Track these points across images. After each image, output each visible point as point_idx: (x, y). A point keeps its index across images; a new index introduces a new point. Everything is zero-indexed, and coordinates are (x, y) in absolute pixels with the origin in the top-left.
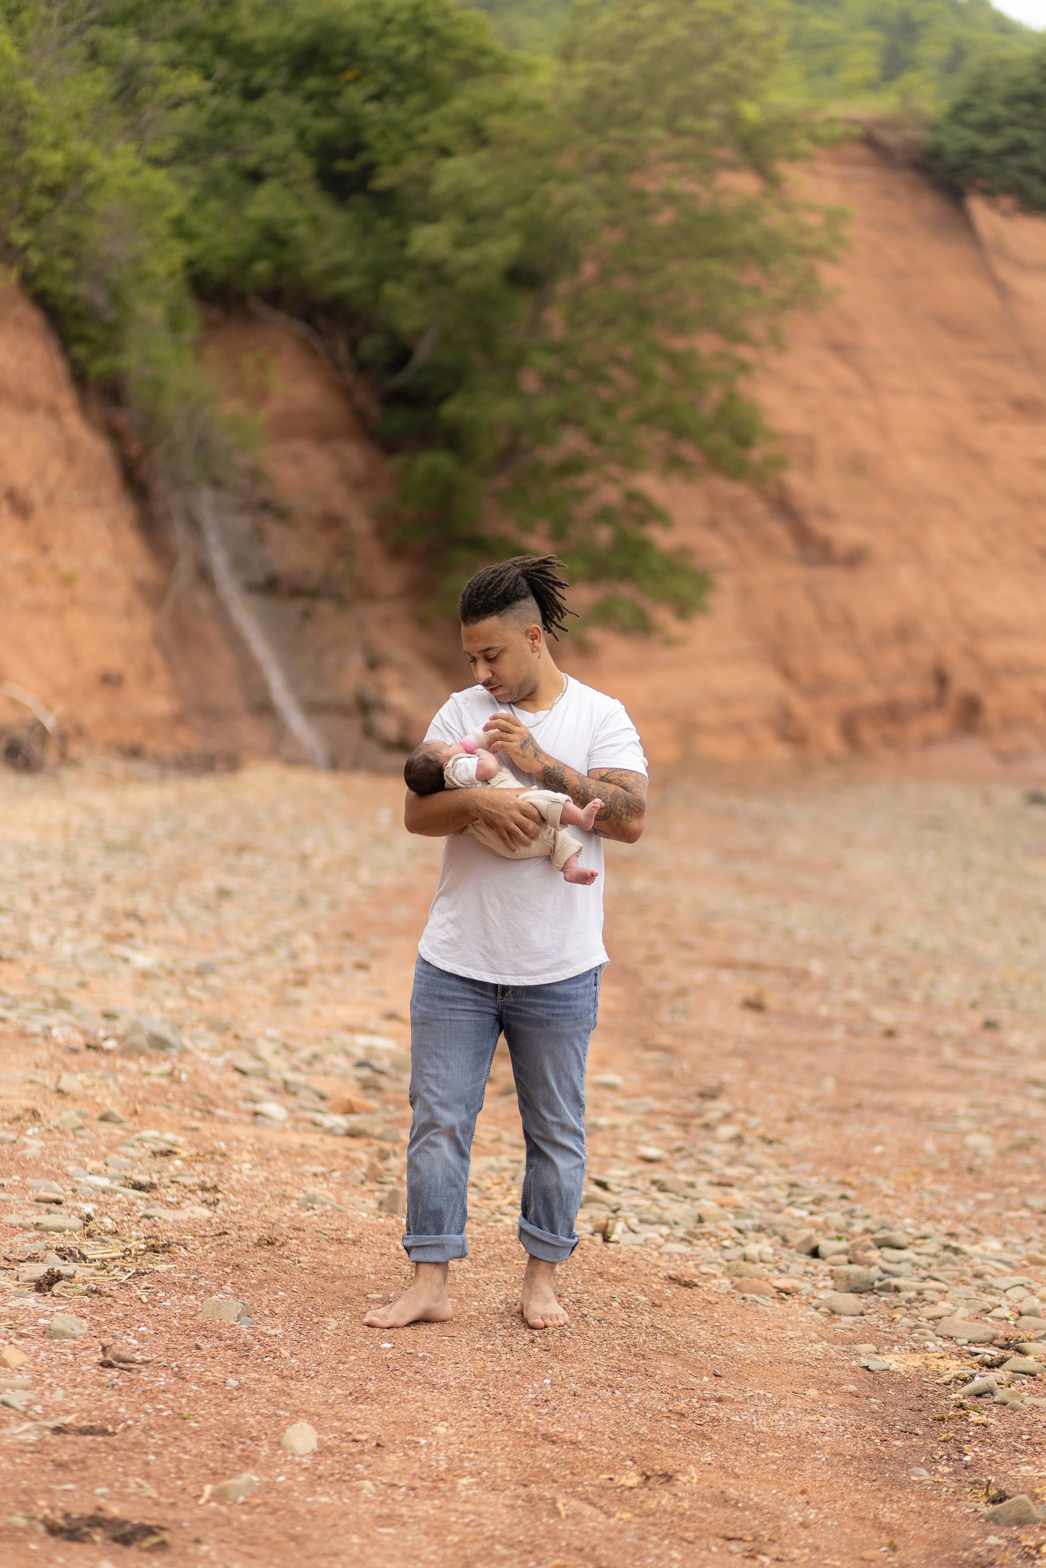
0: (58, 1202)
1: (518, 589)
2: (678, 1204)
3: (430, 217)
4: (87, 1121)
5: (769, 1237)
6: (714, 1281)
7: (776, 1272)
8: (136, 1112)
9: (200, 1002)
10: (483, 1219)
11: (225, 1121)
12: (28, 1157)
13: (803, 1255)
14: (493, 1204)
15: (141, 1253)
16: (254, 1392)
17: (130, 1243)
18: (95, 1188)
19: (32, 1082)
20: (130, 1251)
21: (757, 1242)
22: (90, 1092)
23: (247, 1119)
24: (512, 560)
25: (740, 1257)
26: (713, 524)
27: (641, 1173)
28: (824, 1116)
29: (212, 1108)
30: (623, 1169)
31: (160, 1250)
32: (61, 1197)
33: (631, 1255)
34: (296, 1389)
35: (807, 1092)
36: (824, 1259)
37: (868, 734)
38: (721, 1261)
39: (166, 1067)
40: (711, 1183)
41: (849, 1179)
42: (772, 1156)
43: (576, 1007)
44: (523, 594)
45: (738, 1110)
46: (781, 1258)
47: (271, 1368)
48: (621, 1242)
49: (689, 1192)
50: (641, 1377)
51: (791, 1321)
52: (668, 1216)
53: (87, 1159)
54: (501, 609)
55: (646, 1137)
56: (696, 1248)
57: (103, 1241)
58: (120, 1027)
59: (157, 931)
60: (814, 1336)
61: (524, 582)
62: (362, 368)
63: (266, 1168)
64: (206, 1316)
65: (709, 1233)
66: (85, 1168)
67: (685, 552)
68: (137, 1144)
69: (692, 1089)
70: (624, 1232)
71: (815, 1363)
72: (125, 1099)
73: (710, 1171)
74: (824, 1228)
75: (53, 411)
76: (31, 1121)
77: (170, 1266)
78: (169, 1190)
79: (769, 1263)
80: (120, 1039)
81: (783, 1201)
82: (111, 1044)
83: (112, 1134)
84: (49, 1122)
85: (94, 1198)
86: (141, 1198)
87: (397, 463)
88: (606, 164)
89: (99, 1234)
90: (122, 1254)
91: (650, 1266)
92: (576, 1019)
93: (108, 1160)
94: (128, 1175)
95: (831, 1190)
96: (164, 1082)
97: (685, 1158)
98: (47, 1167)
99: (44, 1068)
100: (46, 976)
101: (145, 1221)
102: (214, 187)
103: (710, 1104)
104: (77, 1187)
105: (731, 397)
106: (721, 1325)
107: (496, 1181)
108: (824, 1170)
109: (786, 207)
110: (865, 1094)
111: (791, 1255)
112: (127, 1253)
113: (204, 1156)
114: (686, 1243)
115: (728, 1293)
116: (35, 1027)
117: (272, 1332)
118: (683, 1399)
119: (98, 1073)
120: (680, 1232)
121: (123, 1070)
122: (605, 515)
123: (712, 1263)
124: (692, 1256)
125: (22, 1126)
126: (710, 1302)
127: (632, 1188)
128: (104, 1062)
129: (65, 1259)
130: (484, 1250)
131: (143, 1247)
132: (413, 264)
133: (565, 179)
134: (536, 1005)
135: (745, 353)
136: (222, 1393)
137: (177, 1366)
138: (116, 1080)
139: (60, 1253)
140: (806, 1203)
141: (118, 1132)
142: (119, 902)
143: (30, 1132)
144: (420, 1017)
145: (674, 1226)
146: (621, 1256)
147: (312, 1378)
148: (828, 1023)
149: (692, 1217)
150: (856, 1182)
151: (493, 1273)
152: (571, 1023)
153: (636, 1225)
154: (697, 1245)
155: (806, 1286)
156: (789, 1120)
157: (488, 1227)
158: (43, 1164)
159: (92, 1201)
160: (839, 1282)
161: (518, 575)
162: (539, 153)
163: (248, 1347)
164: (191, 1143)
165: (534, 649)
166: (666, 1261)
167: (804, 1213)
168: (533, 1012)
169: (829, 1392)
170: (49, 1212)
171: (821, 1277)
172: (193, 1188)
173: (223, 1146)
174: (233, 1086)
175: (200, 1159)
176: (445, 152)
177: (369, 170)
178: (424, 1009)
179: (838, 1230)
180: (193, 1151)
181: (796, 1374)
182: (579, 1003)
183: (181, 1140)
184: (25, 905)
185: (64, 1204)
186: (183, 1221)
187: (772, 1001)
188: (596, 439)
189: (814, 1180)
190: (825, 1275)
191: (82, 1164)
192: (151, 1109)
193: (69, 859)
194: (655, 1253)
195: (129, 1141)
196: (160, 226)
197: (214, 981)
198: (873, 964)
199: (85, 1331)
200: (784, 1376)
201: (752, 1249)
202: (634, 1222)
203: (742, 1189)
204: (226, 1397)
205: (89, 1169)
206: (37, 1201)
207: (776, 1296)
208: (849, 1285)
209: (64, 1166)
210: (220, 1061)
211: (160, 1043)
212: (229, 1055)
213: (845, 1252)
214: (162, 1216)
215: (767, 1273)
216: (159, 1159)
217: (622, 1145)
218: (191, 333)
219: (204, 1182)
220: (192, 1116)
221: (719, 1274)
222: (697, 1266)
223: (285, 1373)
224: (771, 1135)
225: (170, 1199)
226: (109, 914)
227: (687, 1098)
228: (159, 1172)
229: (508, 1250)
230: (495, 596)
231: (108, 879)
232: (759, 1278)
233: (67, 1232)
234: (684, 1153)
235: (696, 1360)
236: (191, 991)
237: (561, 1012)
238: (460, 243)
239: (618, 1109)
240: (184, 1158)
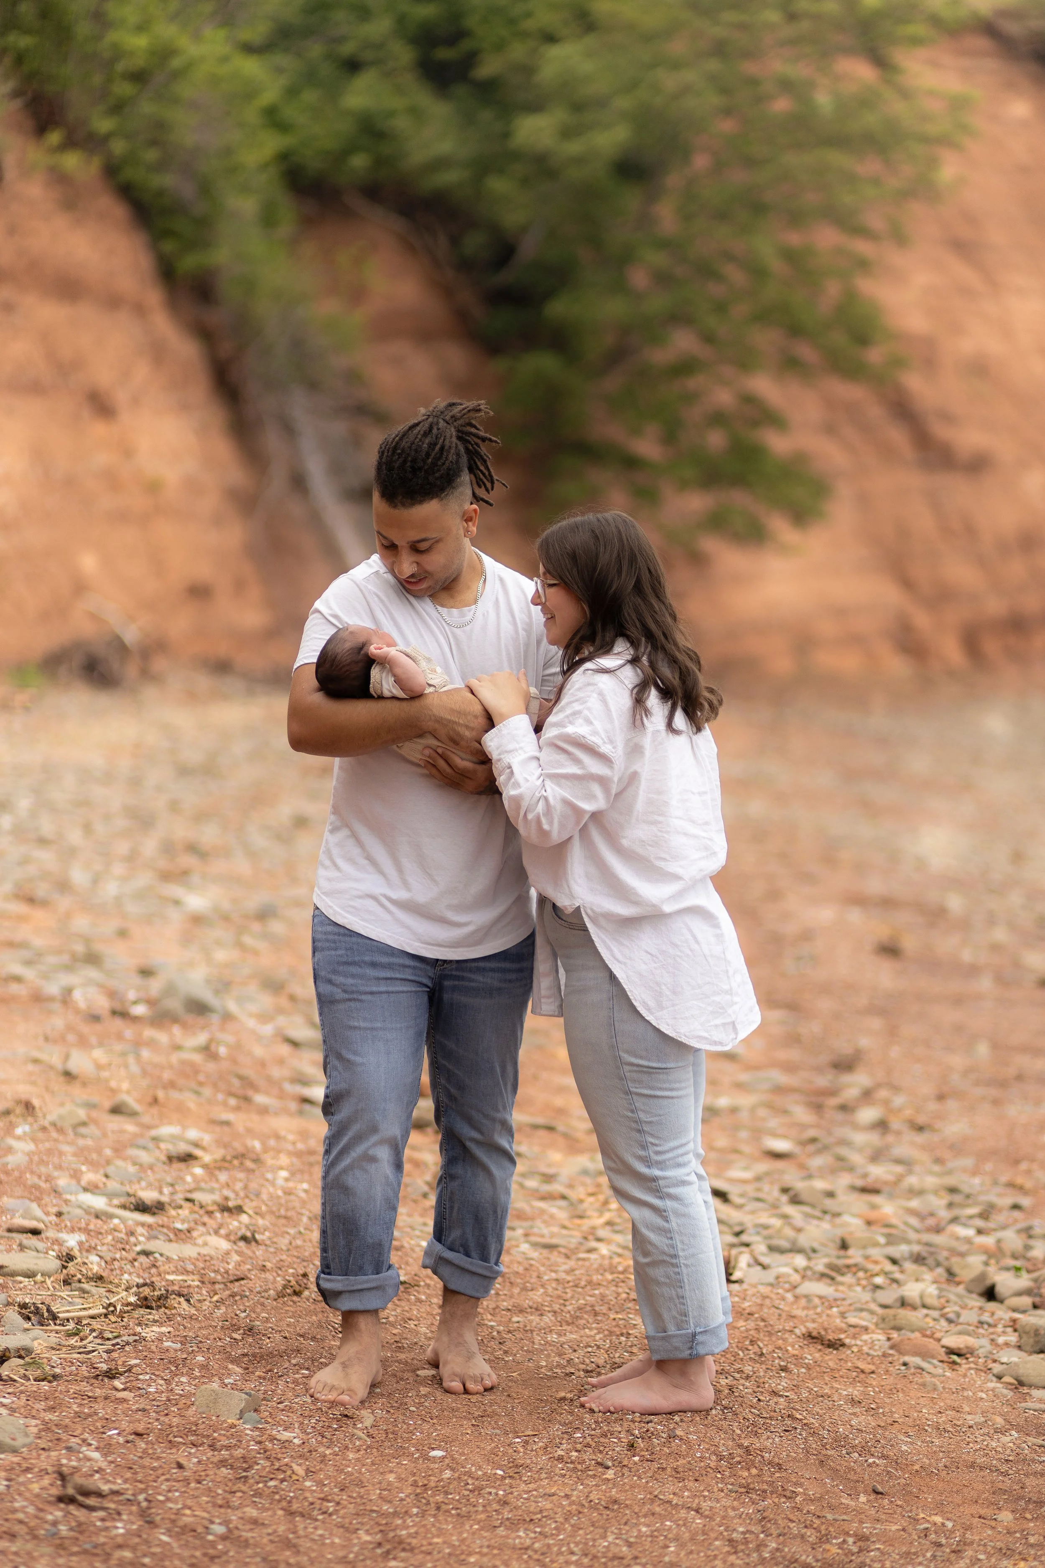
0: (35, 1232)
2: (815, 1222)
3: (535, 107)
4: (94, 1114)
5: (931, 1269)
6: (865, 1337)
7: (943, 1323)
8: (155, 1101)
9: (256, 953)
10: (572, 1246)
11: (264, 1111)
12: (10, 1167)
13: (974, 1296)
14: (586, 1224)
15: (129, 1308)
16: (246, 1544)
17: (118, 1293)
18: (88, 1211)
19: (36, 1061)
20: (115, 1307)
21: (917, 1280)
22: (105, 1074)
23: (293, 1106)
25: (896, 1300)
26: (830, 429)
27: (767, 1174)
28: (979, 1091)
29: (250, 1093)
30: (746, 1168)
31: (154, 1305)
32: (41, 1226)
33: (759, 1301)
34: (306, 1536)
35: (957, 1061)
36: (1001, 1302)
37: (991, 647)
38: (873, 1307)
39: (201, 1038)
40: (853, 1188)
41: (1019, 1180)
42: (923, 1148)
45: (879, 1086)
46: (948, 1301)
47: (277, 1497)
48: (746, 1280)
49: (829, 1203)
50: (776, 1500)
51: (967, 1398)
52: (803, 1240)
53: (84, 1168)
54: (442, 489)
55: (773, 1123)
56: (841, 1288)
57: (84, 1291)
58: (155, 986)
59: (219, 866)
60: (999, 1421)
62: (465, 265)
63: (306, 1177)
64: (200, 1410)
65: (856, 1265)
66: (79, 1181)
67: (800, 459)
68: (151, 1145)
69: (824, 1058)
70: (749, 1265)
71: (1004, 1468)
72: (145, 1083)
73: (851, 1169)
74: (995, 1254)
75: (140, 310)
76: (23, 1116)
77: (164, 1329)
78: (180, 1211)
79: (934, 1308)
80: (151, 1002)
81: (944, 1214)
82: (140, 1010)
83: (122, 1131)
84: (44, 1116)
85: (83, 1225)
86: (143, 1225)
87: (500, 365)
88: (720, 49)
89: (80, 1281)
90: (104, 1311)
91: (784, 1316)
93: (110, 1170)
94: (131, 1191)
95: (1000, 1195)
96: (197, 1058)
97: (819, 1152)
98: (30, 1179)
99: (55, 1042)
100: (81, 923)
101: (143, 1259)
102: (310, 77)
103: (846, 1078)
104: (65, 1209)
105: (851, 296)
106: (878, 1408)
107: (591, 1190)
108: (988, 1166)
109: (905, 94)
110: (1023, 1061)
111: (959, 1296)
112: (112, 1309)
113: (230, 1162)
114: (828, 1281)
115: (884, 1355)
116: (53, 989)
117: (286, 1435)
118: (835, 1538)
119: (118, 1047)
120: (820, 1265)
121: (151, 1044)
122: (718, 419)
123: (862, 1310)
124: (836, 1300)
125: (11, 1122)
126: (863, 1371)
127: (758, 1200)
128: (129, 1032)
129: (29, 1319)
130: (572, 1297)
131: (133, 1299)
132: (516, 156)
133: (676, 65)
135: (862, 247)
136: (203, 1546)
137: (146, 1500)
138: (138, 1057)
139: (24, 1311)
140: (971, 1217)
141: (130, 1127)
142: (181, 831)
143: (19, 1131)
145: (813, 1255)
146: (746, 1304)
147: (330, 1515)
148: (973, 971)
149: (834, 1241)
150: (1029, 1184)
151: (582, 1332)
153: (763, 1254)
154: (842, 1284)
155: (981, 1344)
156: (941, 1097)
157: (579, 1259)
158: (28, 1175)
159: (80, 1229)
160: (1025, 1338)
162: (649, 38)
163: (248, 1462)
164: (219, 1143)
166: (804, 1308)
167: (970, 1232)
169: (1029, 1516)
170: (22, 1247)
171: (1000, 1329)
172: (210, 1208)
173: (257, 1145)
174: (281, 1062)
175: (226, 1165)
176: (550, 38)
177: (470, 59)
179: (1014, 1257)
180: (219, 1153)
181: (981, 1487)
183: (207, 1138)
184: (75, 836)
185: (43, 1235)
186: (190, 1259)
187: (910, 944)
188: (709, 338)
189: (977, 1181)
190: (1005, 1327)
191: (76, 1175)
192: (175, 1095)
193: (135, 782)
194: (789, 1296)
195: (141, 1142)
196: (251, 114)
197: (277, 927)
198: (1015, 899)
199: (30, 1439)
200: (965, 1490)
201: (912, 1290)
202: (760, 1248)
203: (891, 1197)
204: (205, 1555)
205: (83, 1183)
206: (10, 1230)
207: (945, 1358)
208: (1037, 1342)
209: (55, 1178)
210: (268, 1030)
211: (199, 1008)
212: (281, 1021)
213: (1028, 1292)
214: (163, 1252)
215: (932, 1323)
216: (177, 1165)
217: (743, 1134)
218: (286, 227)
219: (227, 1199)
220: (225, 1104)
221: (872, 1327)
222: (843, 1315)
223: (295, 1506)
224: (921, 1120)
225: (179, 1226)
226: (168, 848)
227: (819, 1070)
228: (172, 1185)
229: (603, 1297)
231: (174, 807)
232: (922, 1331)
233: (39, 1278)
234: (818, 1145)
235: (850, 1469)
236: (248, 940)
238: (567, 133)
239: (739, 1086)
240: (206, 1165)
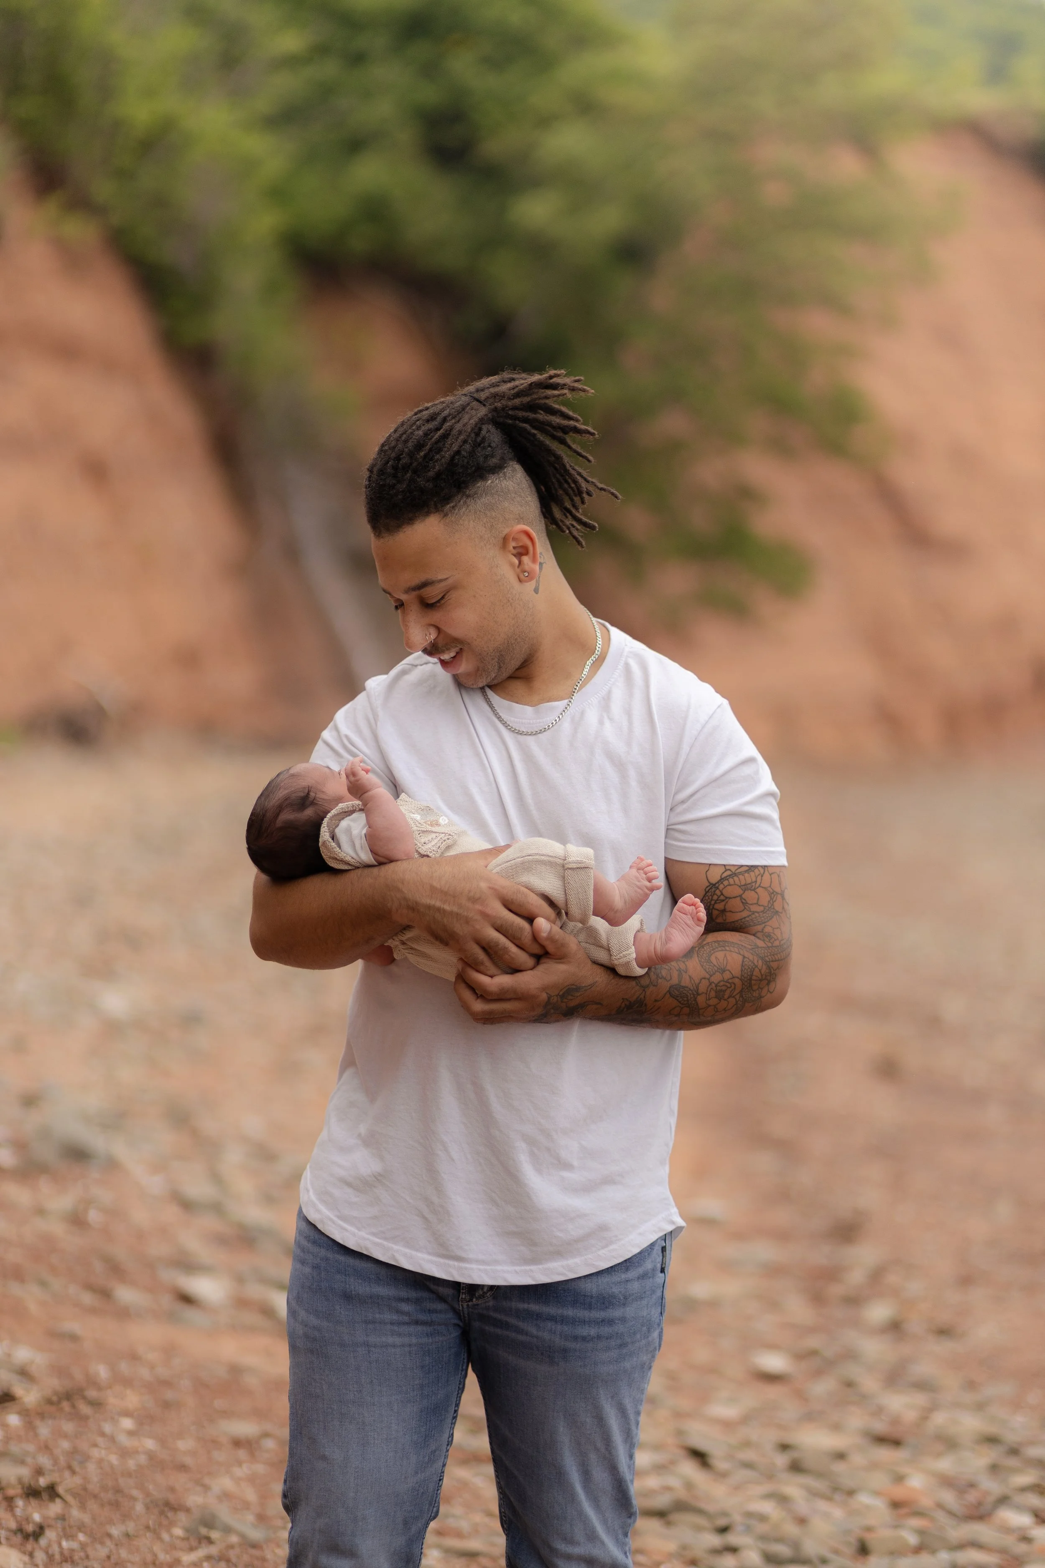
1: (480, 452)
2: (823, 1506)
9: (167, 1072)
11: (124, 1314)
23: (164, 1306)
24: (471, 388)
27: (758, 1411)
28: (1008, 1272)
29: (113, 1285)
35: (976, 1227)
39: (72, 1198)
40: (868, 1438)
42: (949, 1363)
43: (623, 1320)
44: (494, 461)
45: (889, 1264)
49: (840, 1472)
54: (447, 499)
55: (764, 1325)
61: (494, 436)
69: (819, 1223)
80: (20, 1146)
81: (989, 1487)
82: (2, 1156)
92: (622, 1346)
96: (60, 1229)
97: (820, 1372)
103: (849, 1253)
108: (1033, 1395)
113: (59, 1404)
127: (746, 1464)
134: (539, 1316)
144: (306, 1336)
149: (848, 1541)
152: (614, 1354)
156: (964, 1282)
161: (482, 421)
165: (524, 576)
168: (533, 1330)
174: (163, 1232)
175: (53, 1408)
178: (313, 1321)
180: (49, 1389)
182: (629, 1311)
183: (37, 1362)
189: (1021, 1421)
192: (14, 1289)
203: (917, 1453)
210: (159, 1184)
211: (77, 1155)
212: (177, 1169)
217: (726, 1342)
219: (39, 1473)
220: (77, 1304)
224: (943, 1318)
226: (103, 935)
227: (814, 1239)
230: (431, 474)
234: (819, 1362)
236: (162, 1055)
237: (593, 1331)
239: (723, 1265)
240: (27, 1410)
